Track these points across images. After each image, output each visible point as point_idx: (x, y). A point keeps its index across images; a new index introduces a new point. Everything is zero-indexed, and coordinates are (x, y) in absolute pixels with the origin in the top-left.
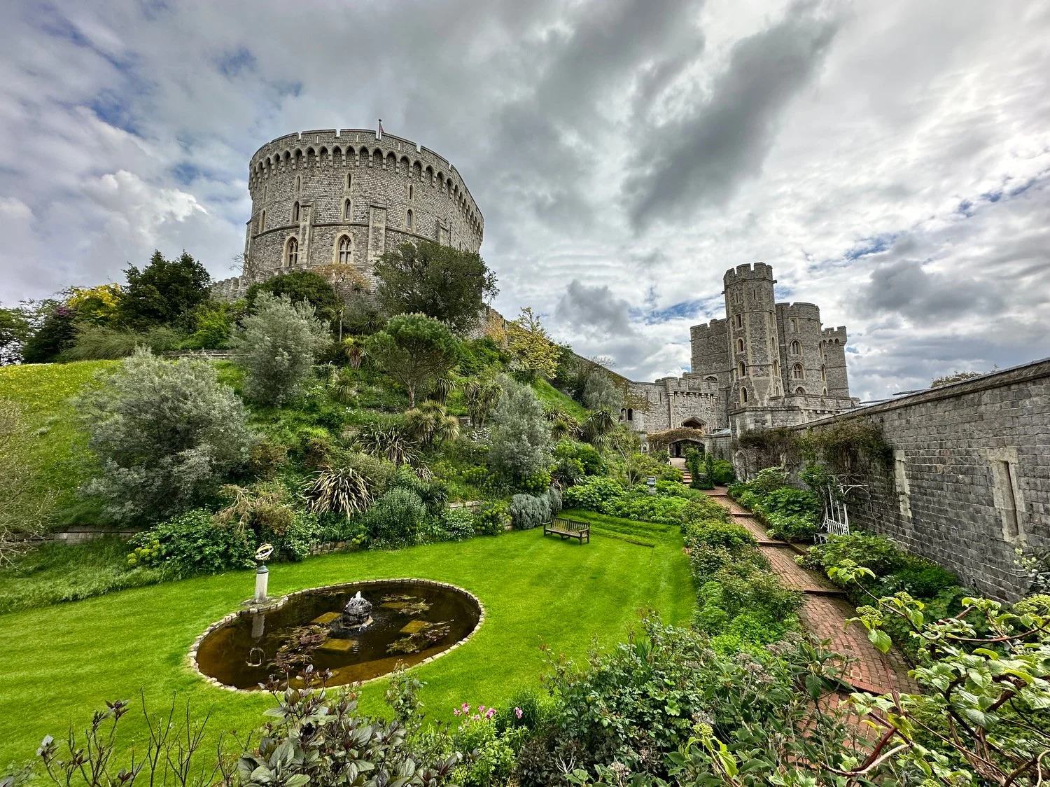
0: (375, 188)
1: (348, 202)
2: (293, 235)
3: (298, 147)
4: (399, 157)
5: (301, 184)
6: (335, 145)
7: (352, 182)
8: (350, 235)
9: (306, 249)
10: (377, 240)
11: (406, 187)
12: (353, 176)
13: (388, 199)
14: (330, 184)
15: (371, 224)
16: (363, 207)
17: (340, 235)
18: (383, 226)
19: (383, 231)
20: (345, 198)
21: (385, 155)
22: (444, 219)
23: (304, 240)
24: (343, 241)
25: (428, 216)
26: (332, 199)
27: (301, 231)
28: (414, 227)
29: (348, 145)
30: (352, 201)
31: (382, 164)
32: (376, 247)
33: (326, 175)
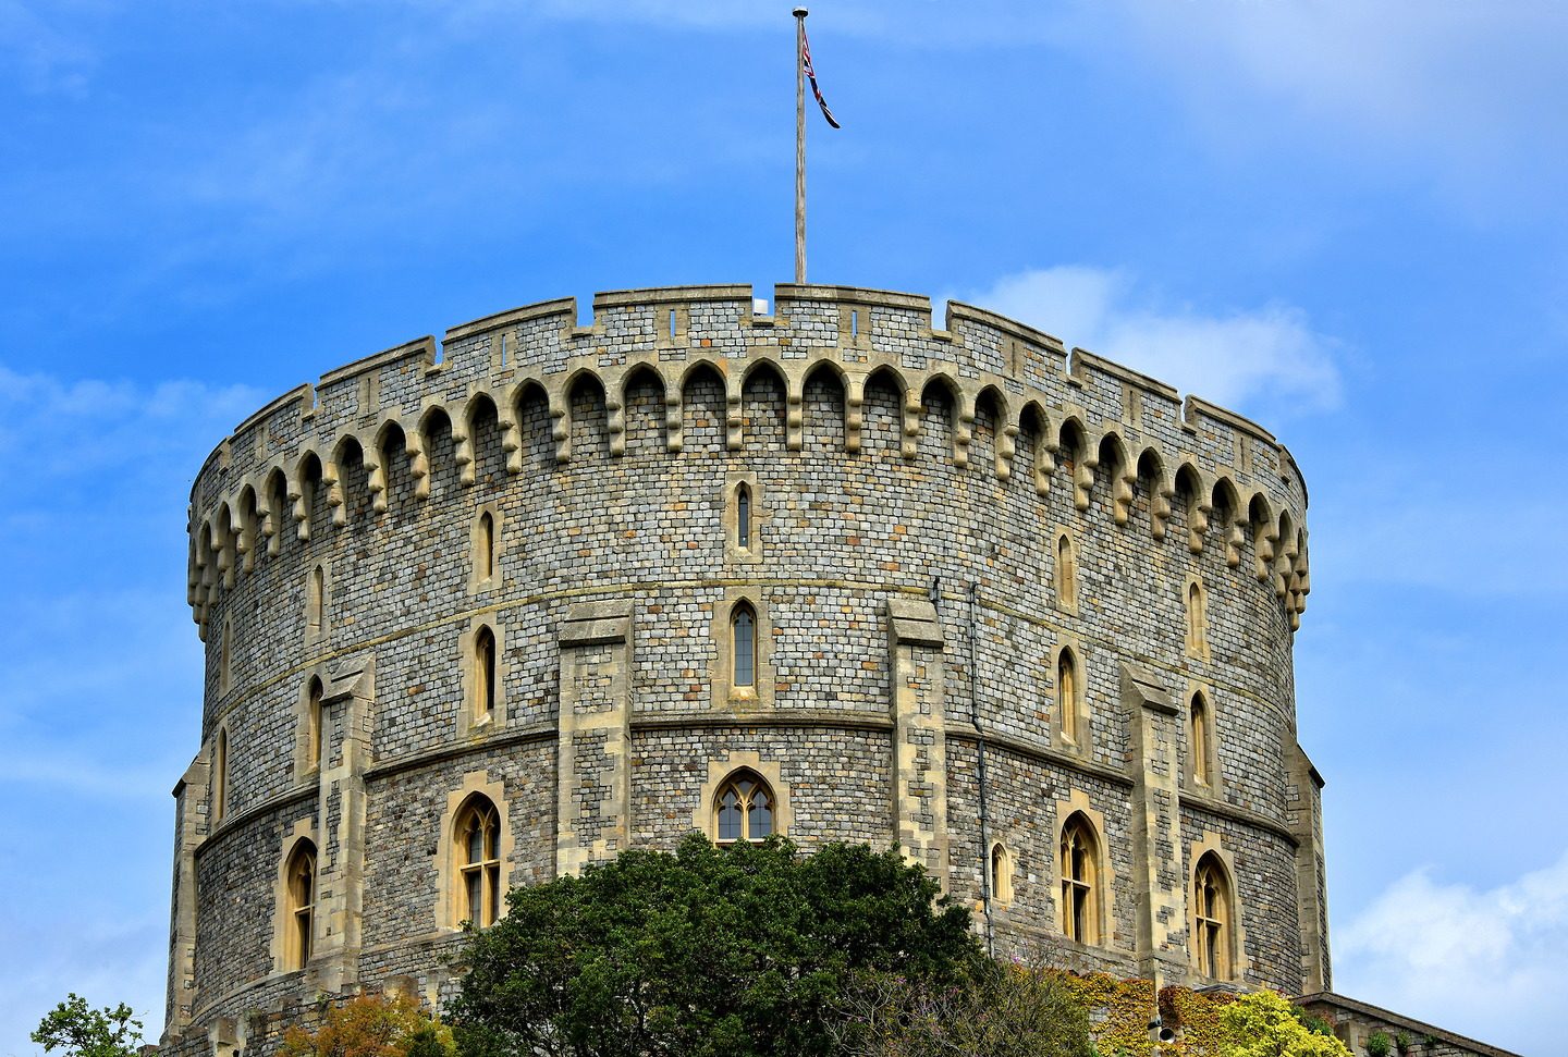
0: (585, 554)
1: (485, 638)
2: (302, 828)
3: (308, 444)
4: (673, 376)
5: (328, 599)
6: (426, 404)
7: (498, 548)
8: (494, 792)
9: (339, 889)
10: (592, 793)
11: (716, 504)
12: (499, 521)
13: (641, 585)
14: (420, 576)
15: (564, 728)
16: (541, 655)
17: (457, 798)
18: (613, 721)
19: (615, 748)
20: (475, 626)
21: (613, 391)
22: (922, 583)
23: (334, 847)
24: (475, 824)
25: (831, 603)
26: (429, 641)
27: (324, 814)
28: (766, 680)
29: (471, 393)
30: (499, 633)
31: (606, 434)
32: (592, 825)
33: (408, 541)
